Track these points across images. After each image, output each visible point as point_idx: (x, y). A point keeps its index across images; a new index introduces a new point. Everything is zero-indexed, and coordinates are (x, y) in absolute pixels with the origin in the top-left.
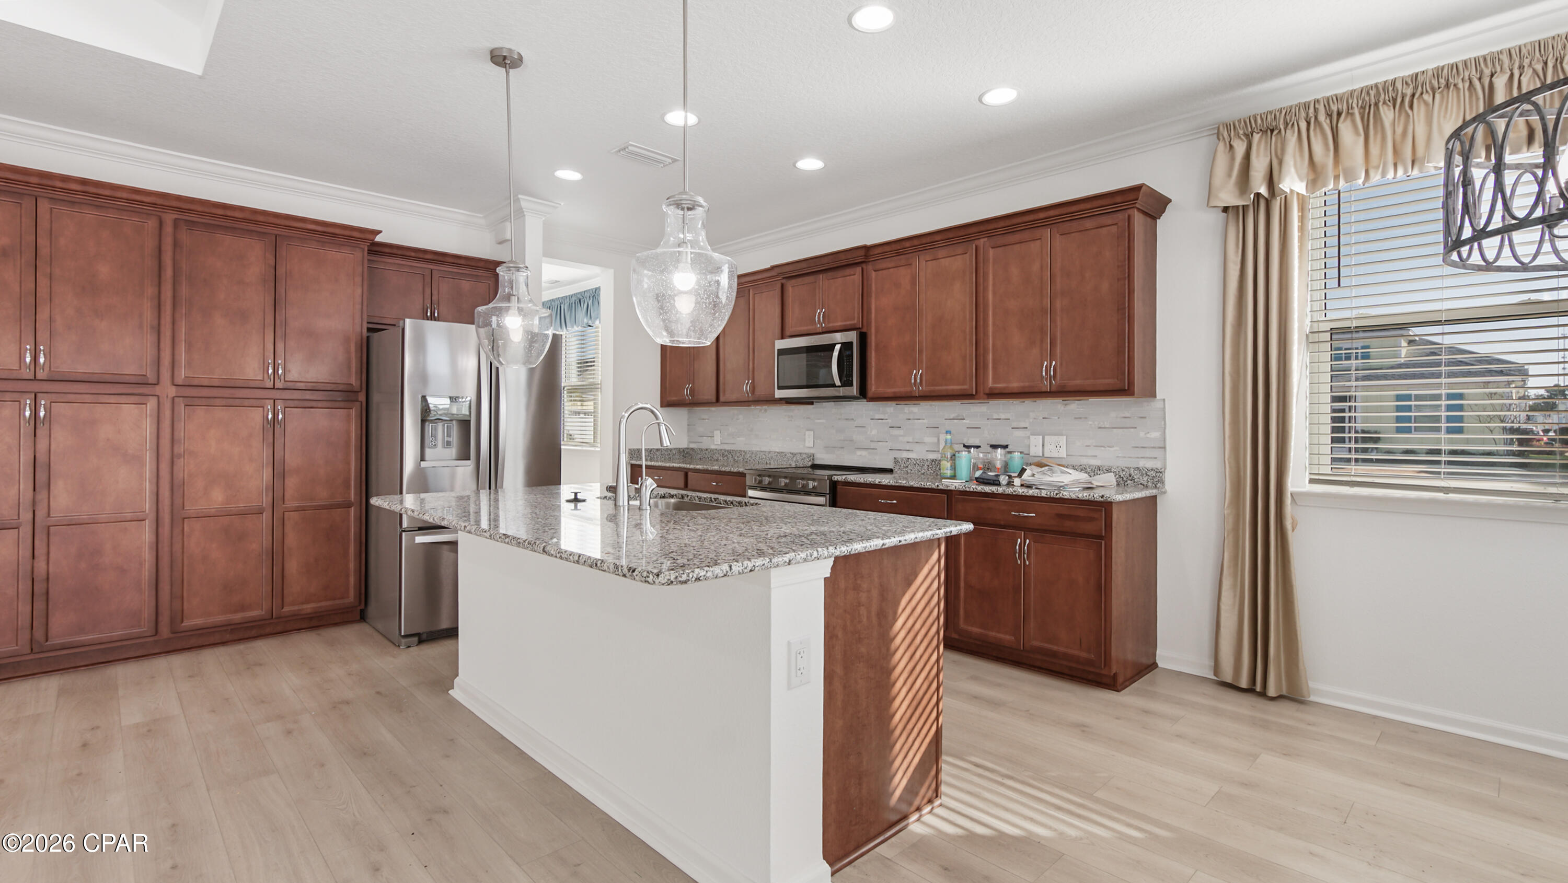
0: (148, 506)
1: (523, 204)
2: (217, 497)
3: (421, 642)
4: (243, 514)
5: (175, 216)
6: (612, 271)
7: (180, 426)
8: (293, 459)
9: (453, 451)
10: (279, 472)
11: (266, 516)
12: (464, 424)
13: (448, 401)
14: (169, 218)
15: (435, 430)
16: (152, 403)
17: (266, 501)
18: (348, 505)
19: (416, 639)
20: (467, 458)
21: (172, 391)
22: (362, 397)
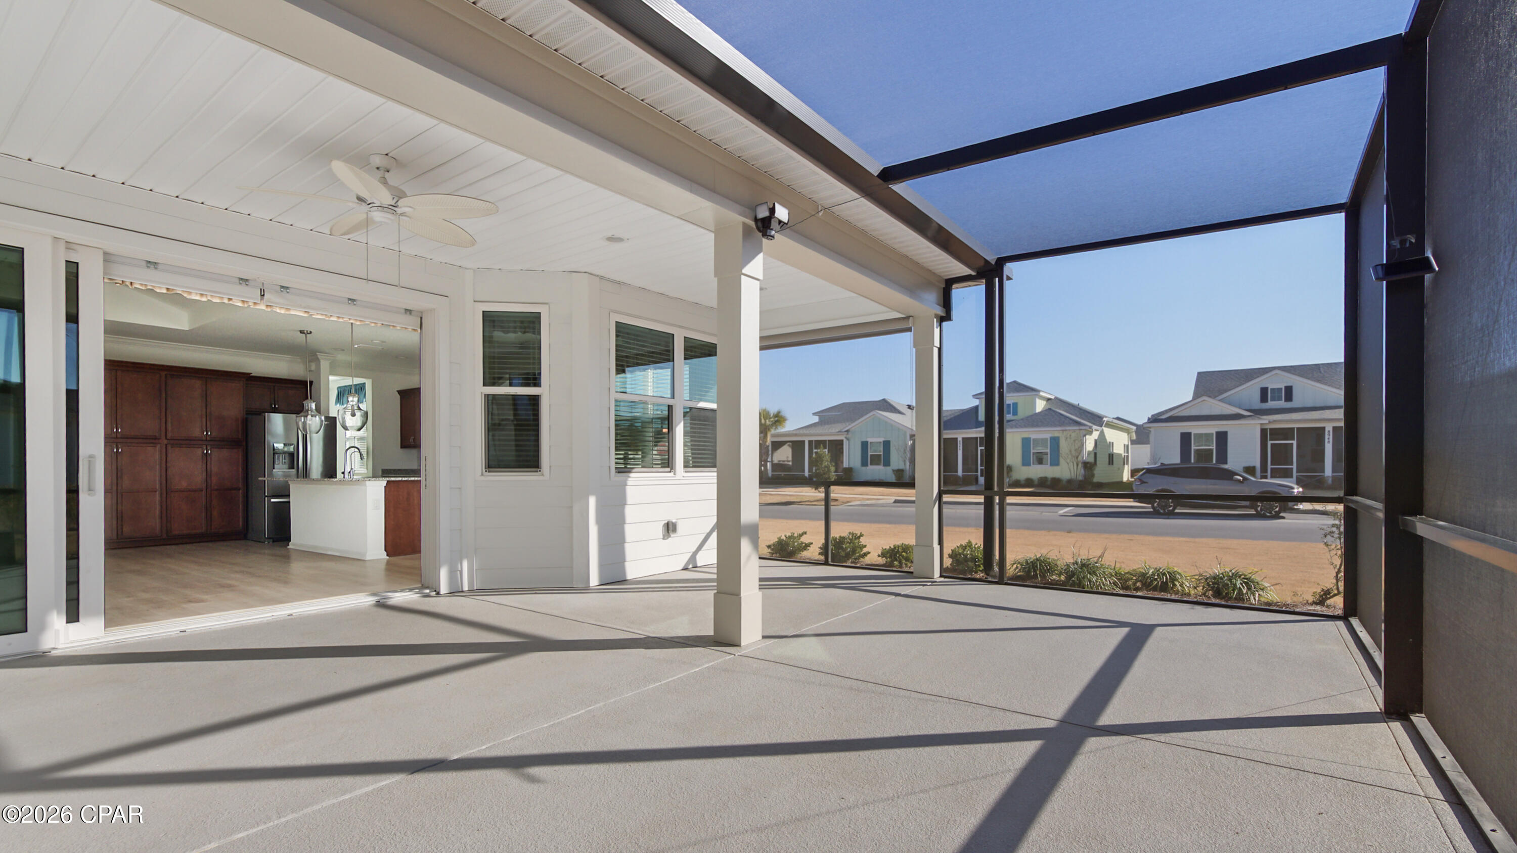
0: (158, 487)
1: (319, 357)
2: (184, 484)
3: (273, 542)
4: (195, 491)
5: (166, 373)
6: (371, 380)
7: (169, 456)
8: (215, 469)
9: (286, 466)
10: (208, 474)
11: (204, 493)
12: (291, 455)
13: (282, 445)
14: (163, 373)
15: (278, 457)
16: (158, 446)
17: (204, 486)
18: (238, 489)
19: (271, 540)
20: (293, 468)
21: (165, 442)
22: (244, 443)
